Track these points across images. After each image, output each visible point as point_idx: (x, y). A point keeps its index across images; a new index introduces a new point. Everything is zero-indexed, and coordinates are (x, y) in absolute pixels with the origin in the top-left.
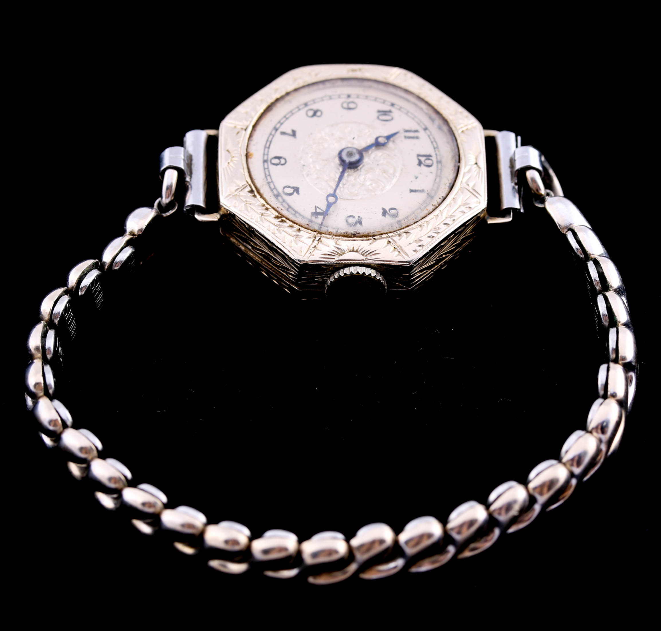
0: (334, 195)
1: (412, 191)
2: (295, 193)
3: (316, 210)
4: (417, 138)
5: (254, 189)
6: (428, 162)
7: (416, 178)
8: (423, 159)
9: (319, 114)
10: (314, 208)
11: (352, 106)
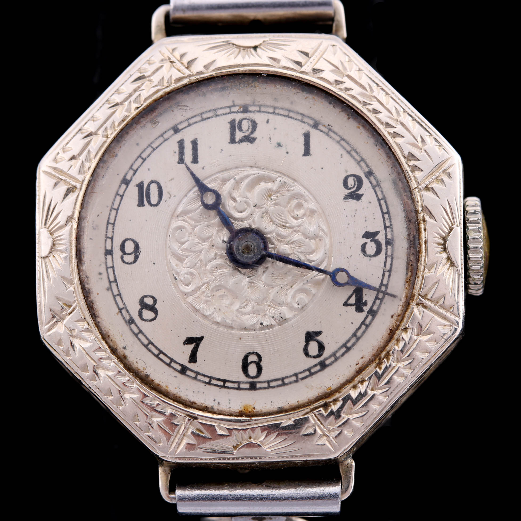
0: (333, 275)
1: (307, 152)
2: (319, 338)
3: (351, 305)
4: (195, 143)
5: (322, 402)
6: (245, 125)
7: (279, 145)
8: (239, 135)
9: (149, 301)
10: (349, 307)
11: (129, 247)
